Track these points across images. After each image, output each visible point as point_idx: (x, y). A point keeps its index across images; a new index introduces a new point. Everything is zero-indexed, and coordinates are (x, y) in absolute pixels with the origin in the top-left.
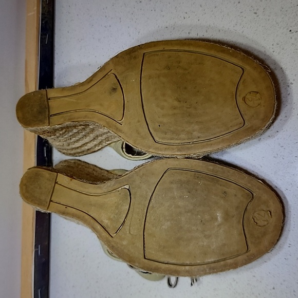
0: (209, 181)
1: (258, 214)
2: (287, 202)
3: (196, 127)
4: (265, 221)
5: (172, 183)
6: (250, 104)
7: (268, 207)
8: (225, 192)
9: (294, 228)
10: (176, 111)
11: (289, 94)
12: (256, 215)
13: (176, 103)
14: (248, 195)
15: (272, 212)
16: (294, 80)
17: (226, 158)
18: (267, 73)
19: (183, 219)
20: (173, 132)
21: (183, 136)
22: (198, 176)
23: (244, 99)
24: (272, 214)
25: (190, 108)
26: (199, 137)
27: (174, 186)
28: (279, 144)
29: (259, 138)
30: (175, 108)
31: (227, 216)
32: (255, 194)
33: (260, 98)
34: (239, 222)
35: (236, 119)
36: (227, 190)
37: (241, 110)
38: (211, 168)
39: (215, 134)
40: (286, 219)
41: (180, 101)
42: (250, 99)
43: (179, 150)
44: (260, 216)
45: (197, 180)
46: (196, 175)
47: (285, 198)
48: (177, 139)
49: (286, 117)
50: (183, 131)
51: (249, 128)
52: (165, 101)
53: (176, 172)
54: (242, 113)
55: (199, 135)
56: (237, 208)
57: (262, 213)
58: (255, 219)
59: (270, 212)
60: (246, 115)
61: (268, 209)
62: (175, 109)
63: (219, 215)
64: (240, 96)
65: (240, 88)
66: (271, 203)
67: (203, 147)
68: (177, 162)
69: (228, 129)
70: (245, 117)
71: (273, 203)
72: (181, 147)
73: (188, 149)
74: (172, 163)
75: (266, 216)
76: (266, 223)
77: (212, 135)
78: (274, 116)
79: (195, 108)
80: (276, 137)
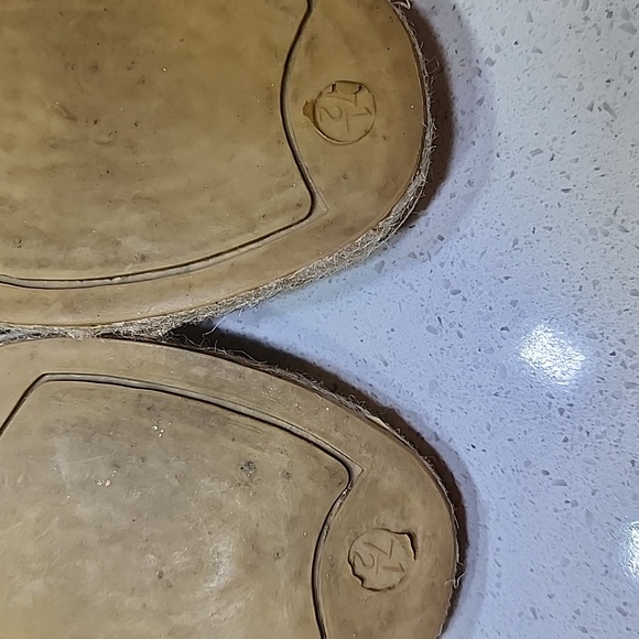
0: (191, 422)
1: (369, 544)
2: (475, 492)
3: (135, 219)
4: (391, 569)
5: (51, 430)
6: (334, 128)
7: (403, 517)
8: (249, 463)
9: (498, 585)
10: (57, 157)
11: (480, 102)
12: (360, 546)
13: (58, 126)
14: (333, 475)
15: (419, 537)
16: (498, 50)
17: (267, 331)
18: (398, 11)
19: (91, 568)
20: (48, 239)
21: (83, 253)
22: (149, 402)
23: (311, 110)
24: (419, 544)
25: (109, 144)
26: (143, 258)
27: (59, 442)
28: (447, 284)
29: (377, 260)
30: (55, 145)
31: (254, 556)
32: (357, 470)
33: (369, 105)
34: (299, 574)
35: (282, 188)
36: (256, 455)
37: (302, 155)
38: (200, 372)
39: (204, 245)
40: (470, 553)
41: (73, 119)
42: (335, 111)
43: (70, 307)
44: (375, 553)
45: (145, 421)
46: (145, 401)
47: (467, 476)
48: (63, 266)
49: (470, 183)
50: (83, 232)
51: (331, 223)
52: (19, 116)
53: (68, 391)
54: (305, 164)
55: (146, 248)
56: (293, 522)
57: (384, 540)
58: (358, 563)
59: (412, 536)
60: (317, 170)
61: (404, 527)
62: (54, 147)
63: (225, 551)
64: (295, 98)
65: (295, 69)
66: (415, 502)
67: (161, 295)
68: (73, 353)
69: (252, 228)
70: (316, 182)
71: (424, 503)
72: (77, 295)
73: (104, 302)
74: (52, 357)
75: (399, 552)
76: (395, 577)
77: (195, 248)
78: (422, 177)
79: (132, 146)
80: (436, 259)
